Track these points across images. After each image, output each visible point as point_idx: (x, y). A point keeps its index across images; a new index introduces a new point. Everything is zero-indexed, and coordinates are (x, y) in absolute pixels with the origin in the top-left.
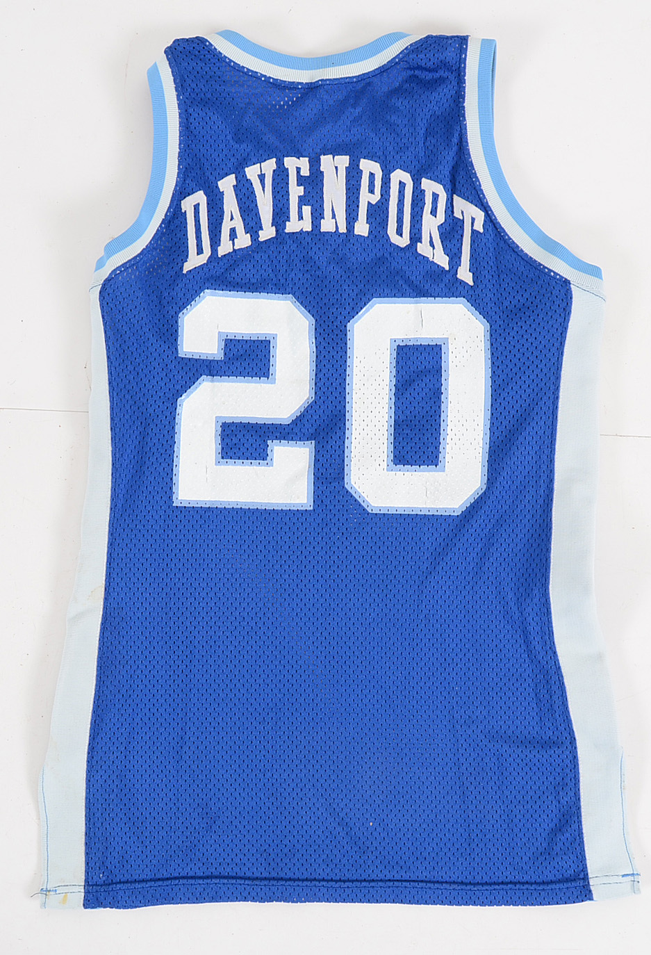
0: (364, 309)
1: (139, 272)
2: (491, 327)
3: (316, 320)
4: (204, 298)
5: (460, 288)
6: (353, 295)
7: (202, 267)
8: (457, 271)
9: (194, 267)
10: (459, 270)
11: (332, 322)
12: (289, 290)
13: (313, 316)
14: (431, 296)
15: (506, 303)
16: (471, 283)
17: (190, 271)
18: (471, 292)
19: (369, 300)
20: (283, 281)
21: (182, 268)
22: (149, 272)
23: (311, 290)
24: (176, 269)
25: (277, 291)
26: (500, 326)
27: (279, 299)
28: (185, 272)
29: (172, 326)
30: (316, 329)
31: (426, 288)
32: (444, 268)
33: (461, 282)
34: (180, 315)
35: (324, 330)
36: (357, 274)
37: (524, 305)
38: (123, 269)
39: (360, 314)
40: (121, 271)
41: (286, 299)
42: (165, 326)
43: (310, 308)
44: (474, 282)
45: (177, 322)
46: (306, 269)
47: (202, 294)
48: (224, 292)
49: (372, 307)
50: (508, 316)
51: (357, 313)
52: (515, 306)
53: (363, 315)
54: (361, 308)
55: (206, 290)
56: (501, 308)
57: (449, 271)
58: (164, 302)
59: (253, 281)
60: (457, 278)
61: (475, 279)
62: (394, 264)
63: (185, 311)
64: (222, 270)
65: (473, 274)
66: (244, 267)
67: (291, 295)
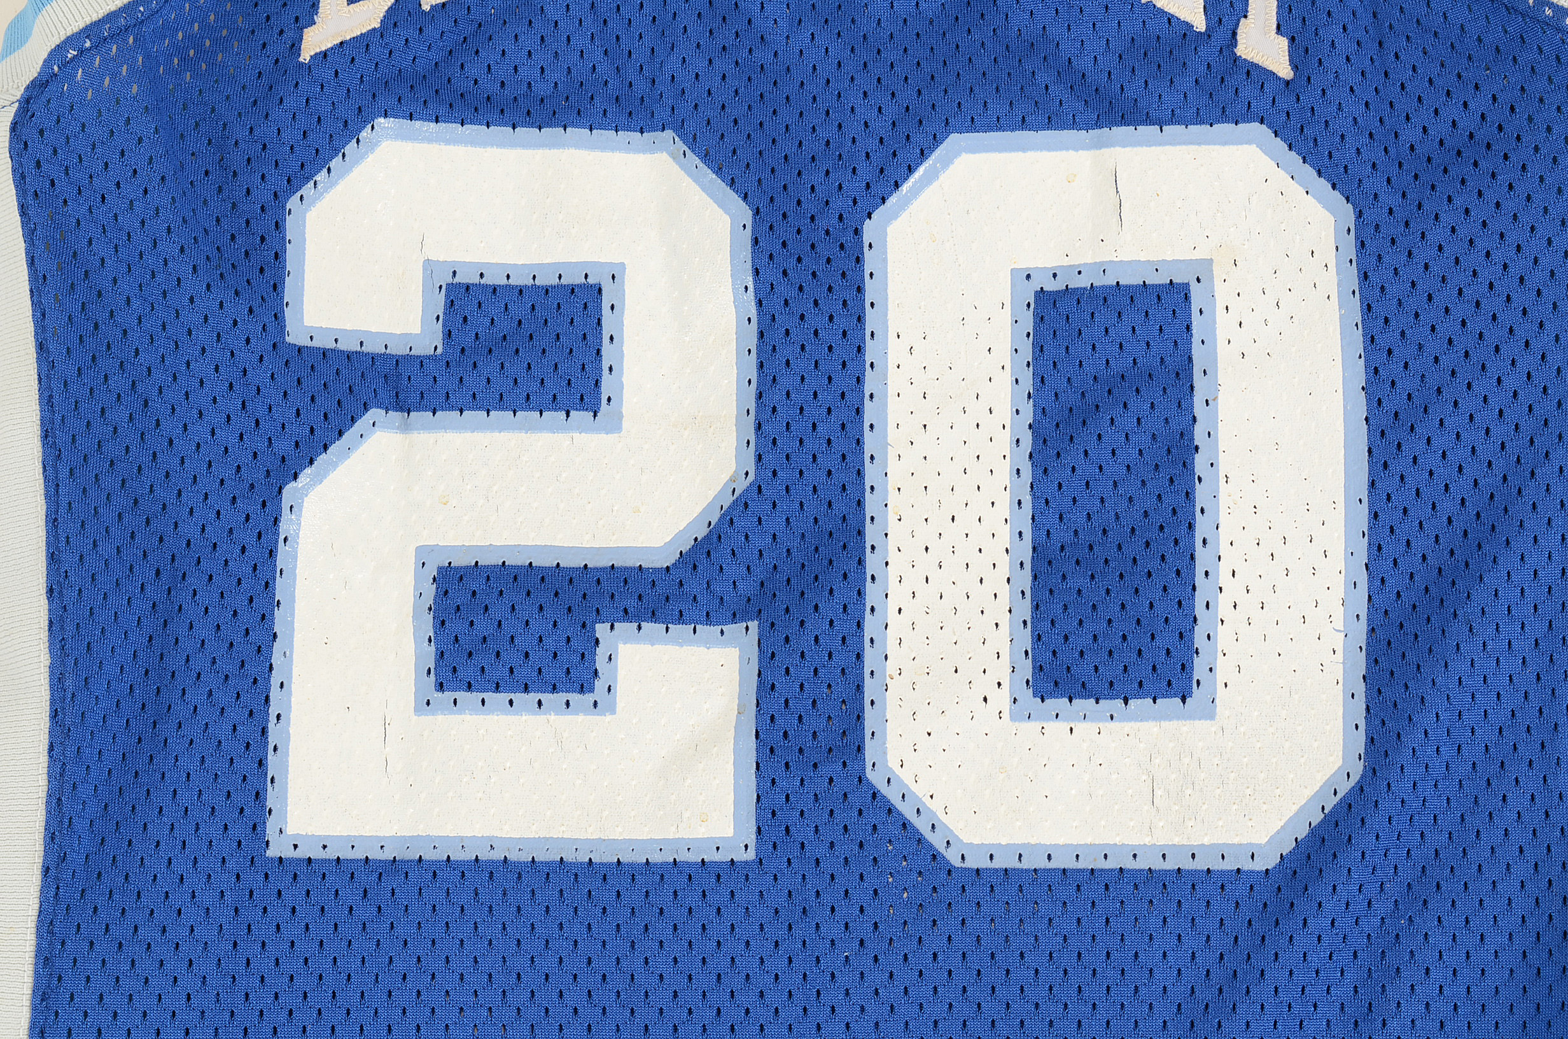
0: (921, 171)
1: (147, 57)
2: (1360, 215)
3: (757, 212)
4: (373, 146)
5: (1248, 92)
6: (881, 126)
7: (364, 42)
8: (1234, 34)
9: (338, 41)
10: (1239, 31)
11: (812, 218)
12: (662, 114)
13: (745, 198)
14: (1148, 120)
15: (1411, 134)
16: (1285, 71)
17: (325, 54)
18: (1286, 102)
19: (936, 141)
20: (641, 86)
21: (295, 47)
22: (184, 59)
23: (737, 110)
24: (277, 48)
25: (624, 119)
26: (1391, 211)
27: (629, 147)
28: (305, 56)
29: (263, 239)
30: (756, 241)
31: (1129, 93)
32: (1189, 26)
33: (1252, 70)
34: (293, 203)
35: (784, 244)
36: (892, 54)
37: (1471, 136)
38: (88, 44)
39: (905, 188)
40: (82, 52)
41: (653, 148)
42: (240, 240)
43: (736, 172)
44: (1295, 67)
45: (279, 226)
46: (719, 41)
47: (365, 134)
48: (441, 125)
49: (947, 163)
50: (1416, 177)
51: (897, 186)
52: (1441, 143)
53: (916, 192)
54: (911, 170)
55: (382, 120)
56: (1392, 151)
57: (1208, 34)
58: (236, 160)
59: (542, 88)
60: (1236, 59)
61: (1299, 54)
62: (1019, 19)
63: (307, 190)
64: (435, 56)
65: (1292, 40)
66: (509, 46)
67: (669, 134)
